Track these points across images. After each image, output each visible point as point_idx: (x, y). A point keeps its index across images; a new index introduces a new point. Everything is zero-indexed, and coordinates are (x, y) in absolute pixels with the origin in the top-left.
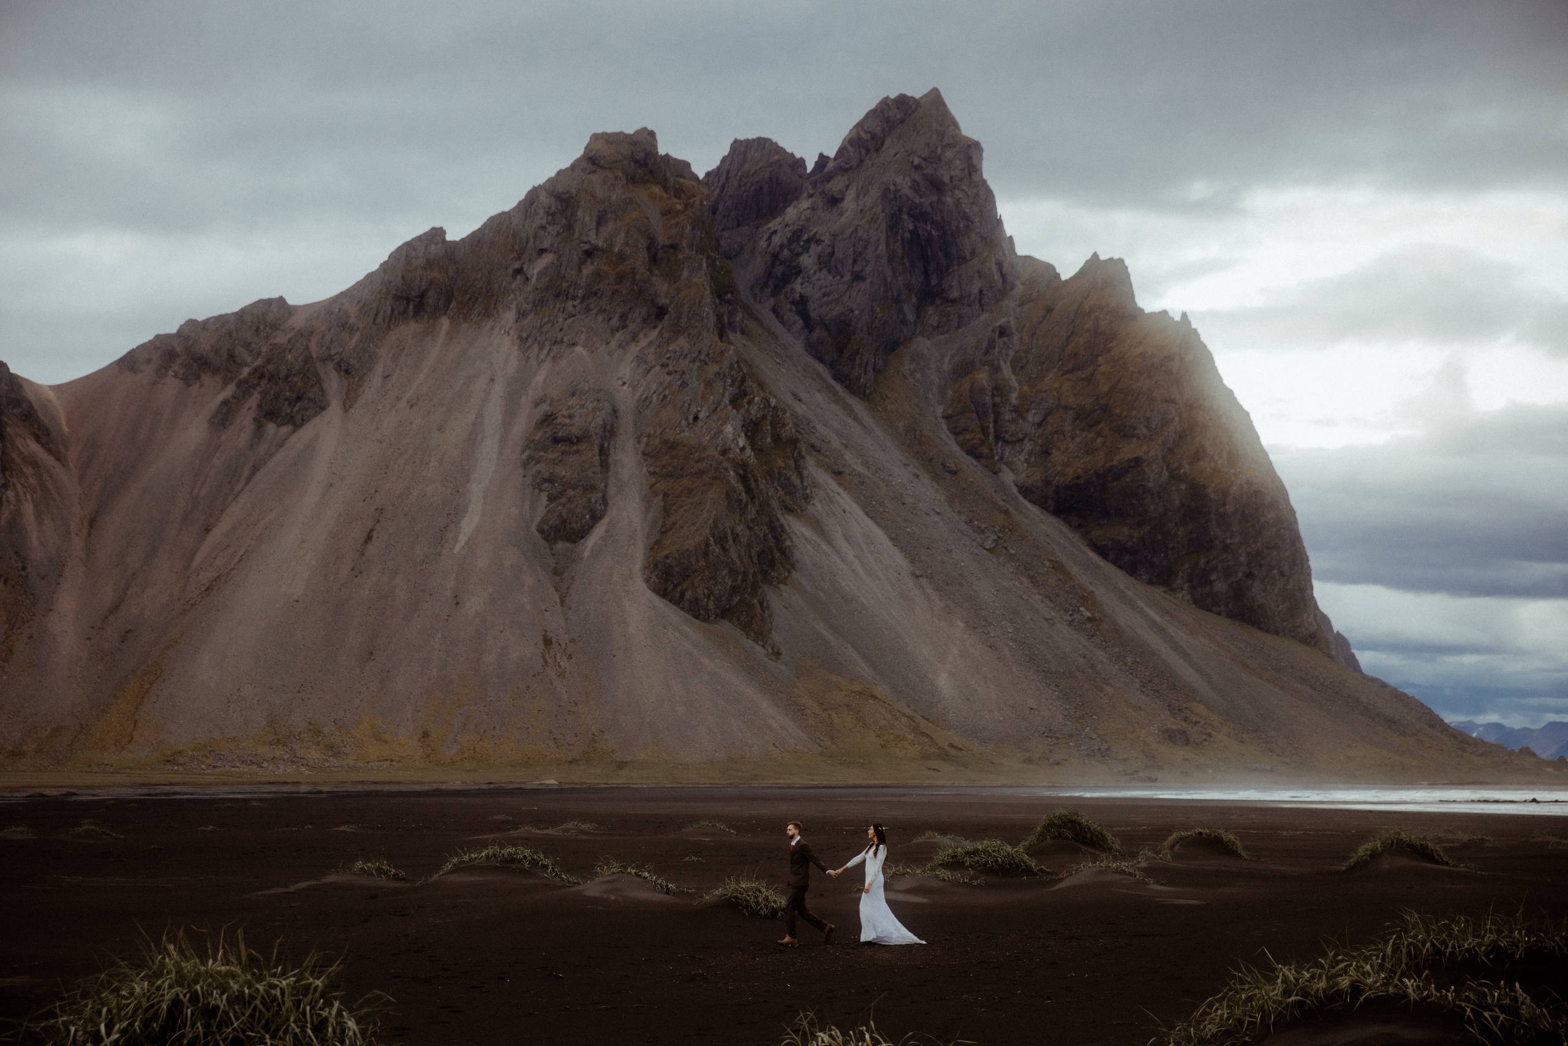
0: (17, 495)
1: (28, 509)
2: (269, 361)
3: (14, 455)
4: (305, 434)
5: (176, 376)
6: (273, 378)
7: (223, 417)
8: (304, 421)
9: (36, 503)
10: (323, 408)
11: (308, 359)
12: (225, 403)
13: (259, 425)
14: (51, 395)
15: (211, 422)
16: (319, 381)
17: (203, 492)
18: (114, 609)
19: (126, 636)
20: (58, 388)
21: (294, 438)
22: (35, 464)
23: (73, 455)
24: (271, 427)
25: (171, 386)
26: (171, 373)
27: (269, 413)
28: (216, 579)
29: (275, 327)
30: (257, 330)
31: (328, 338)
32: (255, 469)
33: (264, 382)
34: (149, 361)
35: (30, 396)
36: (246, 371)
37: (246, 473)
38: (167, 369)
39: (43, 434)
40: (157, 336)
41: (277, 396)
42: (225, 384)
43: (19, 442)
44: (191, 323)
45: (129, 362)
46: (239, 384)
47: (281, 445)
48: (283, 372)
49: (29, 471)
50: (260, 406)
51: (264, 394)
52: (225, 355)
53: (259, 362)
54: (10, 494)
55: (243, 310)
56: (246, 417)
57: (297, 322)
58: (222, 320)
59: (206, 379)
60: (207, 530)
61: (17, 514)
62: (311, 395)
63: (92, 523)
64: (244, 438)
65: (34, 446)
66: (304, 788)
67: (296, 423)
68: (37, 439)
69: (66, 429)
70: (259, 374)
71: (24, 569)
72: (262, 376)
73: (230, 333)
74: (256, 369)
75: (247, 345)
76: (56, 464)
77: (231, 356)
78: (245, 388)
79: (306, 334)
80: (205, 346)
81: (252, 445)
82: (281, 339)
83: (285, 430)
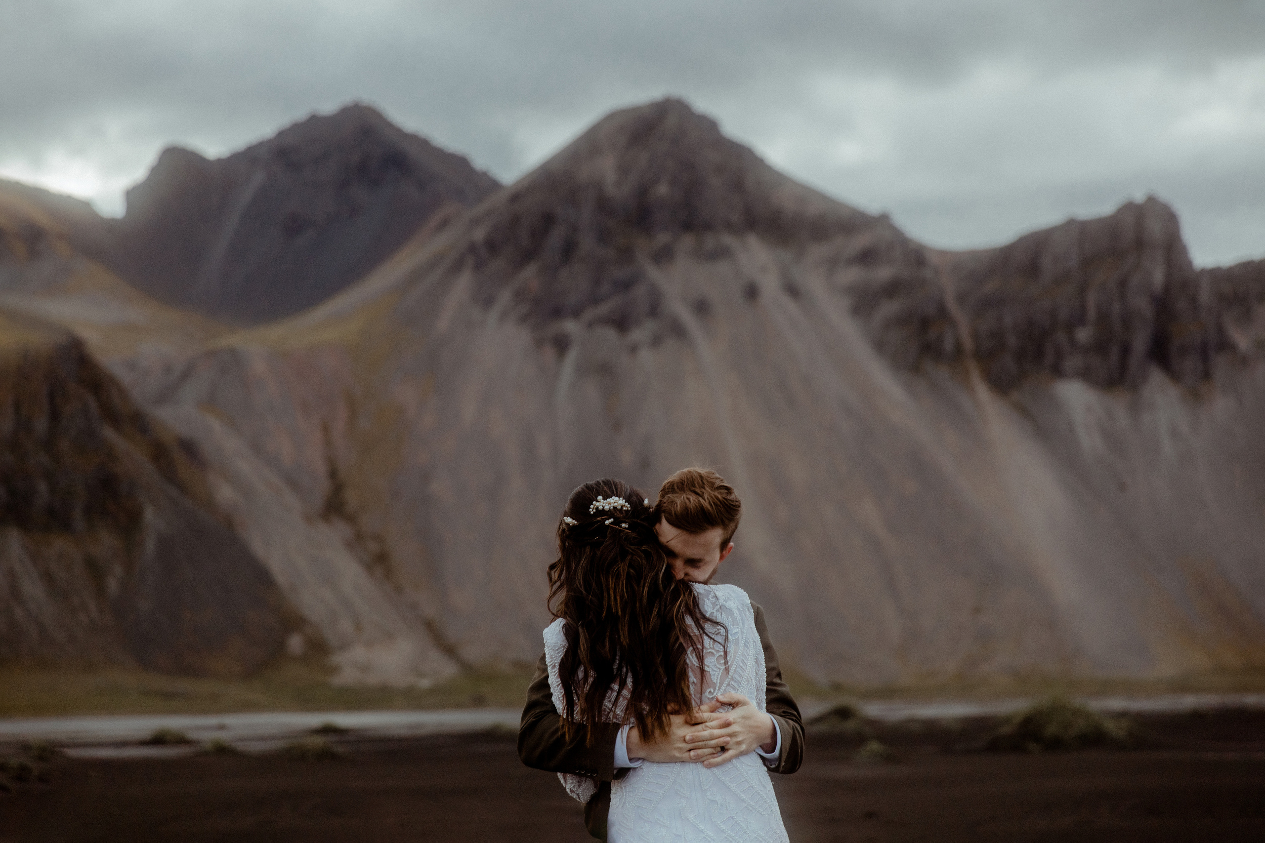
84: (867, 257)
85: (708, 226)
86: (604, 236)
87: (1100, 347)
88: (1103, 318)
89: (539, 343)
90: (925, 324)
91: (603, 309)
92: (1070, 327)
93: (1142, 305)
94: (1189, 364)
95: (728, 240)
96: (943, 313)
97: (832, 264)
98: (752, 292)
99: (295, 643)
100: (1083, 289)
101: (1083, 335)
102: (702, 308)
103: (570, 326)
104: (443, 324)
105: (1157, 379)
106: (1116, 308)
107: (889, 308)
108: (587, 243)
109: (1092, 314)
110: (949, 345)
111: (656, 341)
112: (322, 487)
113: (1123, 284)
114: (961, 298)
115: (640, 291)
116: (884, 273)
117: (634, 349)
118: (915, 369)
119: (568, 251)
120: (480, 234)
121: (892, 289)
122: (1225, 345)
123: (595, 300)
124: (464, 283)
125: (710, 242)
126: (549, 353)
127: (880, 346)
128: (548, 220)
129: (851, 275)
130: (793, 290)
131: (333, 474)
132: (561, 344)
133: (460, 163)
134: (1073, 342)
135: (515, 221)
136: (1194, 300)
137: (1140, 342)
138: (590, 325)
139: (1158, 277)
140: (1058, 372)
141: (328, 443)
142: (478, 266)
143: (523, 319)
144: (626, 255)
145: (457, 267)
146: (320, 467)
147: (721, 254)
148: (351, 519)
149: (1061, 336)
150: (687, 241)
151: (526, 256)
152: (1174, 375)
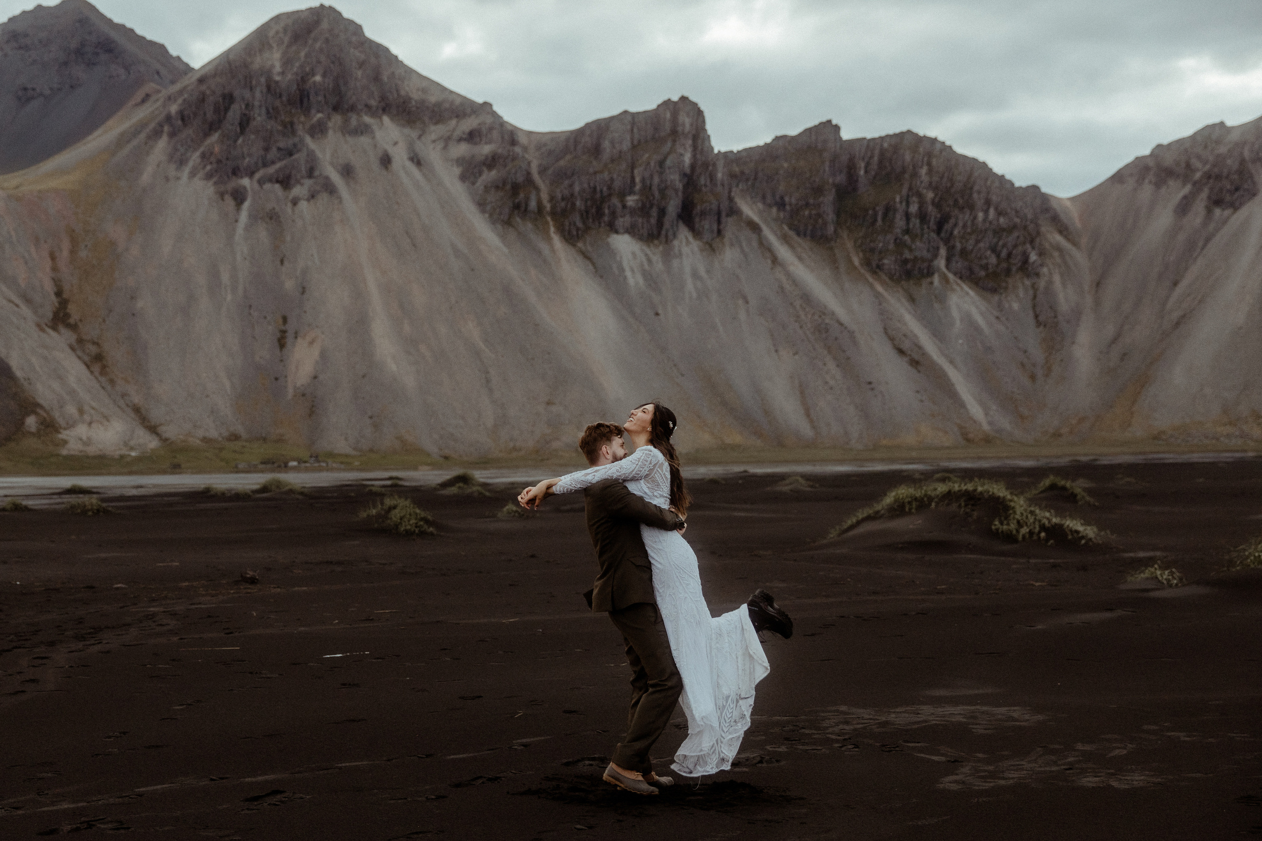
0: (1049, 270)
1: (1057, 278)
2: (1214, 166)
3: (1047, 245)
4: (1243, 213)
5: (1150, 182)
6: (1218, 177)
7: (1183, 208)
8: (1241, 204)
9: (1062, 275)
10: (1254, 195)
11: (1243, 162)
12: (1185, 197)
13: (1209, 211)
14: (1068, 204)
15: (1175, 211)
16: (1251, 177)
17: (1172, 259)
18: (1115, 340)
19: (1124, 356)
20: (1073, 199)
21: (1235, 216)
22: (1059, 249)
23: (1084, 241)
24: (1217, 212)
25: (1147, 191)
26: (1147, 181)
27: (1217, 202)
28: (1184, 316)
29: (1218, 142)
30: (1206, 147)
31: (1257, 146)
32: (1208, 240)
33: (1211, 181)
34: (1131, 175)
35: (1055, 205)
36: (1198, 175)
37: (1200, 244)
38: (1144, 179)
39: (1063, 230)
40: (1137, 158)
41: (1221, 190)
42: (1184, 185)
43: (1049, 236)
44: (1159, 146)
45: (1118, 178)
46: (1195, 184)
47: (1225, 222)
48: (1225, 171)
49: (1056, 254)
50: (1209, 198)
51: (1211, 189)
52: (1183, 165)
53: (1208, 167)
54: (1045, 270)
55: (1195, 134)
56: (1199, 206)
57: (1234, 137)
58: (1180, 142)
59: (1171, 183)
60: (1175, 284)
61: (1050, 282)
62: (1246, 186)
63: (1098, 284)
64: (1199, 220)
65: (1058, 238)
66: (1251, 454)
67: (1235, 207)
68: (1061, 232)
69: (1078, 224)
70: (1208, 176)
71: (1055, 317)
72: (1209, 177)
73: (1186, 150)
74: (1205, 173)
75: (1199, 157)
76: (1074, 249)
77: (1188, 165)
78: (1198, 186)
79: (1240, 145)
80: (1169, 160)
81: (1205, 224)
82: (1222, 150)
83: (1227, 212)
84: (472, 137)
85: (352, 108)
86: (273, 113)
87: (643, 210)
88: (647, 189)
89: (222, 195)
90: (516, 188)
91: (271, 170)
92: (622, 195)
93: (675, 179)
94: (707, 224)
95: (367, 119)
96: (529, 181)
97: (447, 140)
98: (386, 161)
99: (31, 422)
100: (633, 167)
101: (631, 200)
102: (347, 171)
103: (246, 182)
104: (146, 177)
105: (684, 233)
106: (656, 180)
107: (489, 176)
108: (259, 118)
109: (638, 187)
110: (533, 204)
111: (312, 196)
112: (50, 303)
113: (661, 163)
114: (542, 171)
115: (300, 157)
116: (486, 149)
117: (295, 202)
118: (508, 223)
119: (244, 123)
120: (174, 109)
121: (492, 162)
122: (734, 211)
123: (265, 165)
124: (162, 144)
125: (354, 121)
126: (230, 202)
127: (481, 205)
128: (229, 99)
129: (462, 150)
130: (417, 160)
131: (58, 294)
132: (239, 197)
133: (159, 50)
134: (624, 207)
135: (202, 99)
136: (712, 177)
137: (673, 207)
138: (261, 182)
139: (687, 158)
140: (613, 228)
141: (55, 269)
142: (172, 135)
143: (209, 176)
144: (289, 128)
145: (157, 133)
146: (49, 288)
147: (363, 130)
148: (74, 327)
149: (615, 201)
150: (337, 119)
151: (212, 127)
152: (696, 233)
